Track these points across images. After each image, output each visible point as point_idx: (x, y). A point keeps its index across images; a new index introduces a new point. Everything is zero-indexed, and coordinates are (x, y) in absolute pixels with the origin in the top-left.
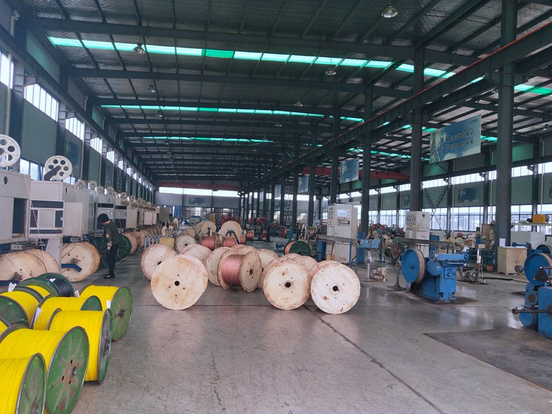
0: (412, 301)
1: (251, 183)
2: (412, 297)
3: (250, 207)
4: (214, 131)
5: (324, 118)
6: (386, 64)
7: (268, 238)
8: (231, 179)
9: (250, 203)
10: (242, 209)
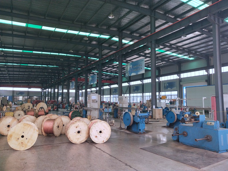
0: (128, 134)
1: (47, 85)
2: (128, 132)
3: (47, 95)
4: (30, 62)
5: (81, 57)
6: (107, 37)
7: (58, 109)
8: (38, 83)
9: (47, 93)
10: (43, 96)
